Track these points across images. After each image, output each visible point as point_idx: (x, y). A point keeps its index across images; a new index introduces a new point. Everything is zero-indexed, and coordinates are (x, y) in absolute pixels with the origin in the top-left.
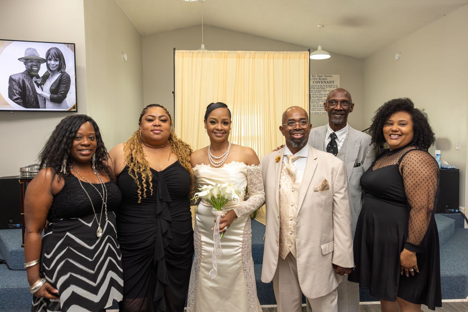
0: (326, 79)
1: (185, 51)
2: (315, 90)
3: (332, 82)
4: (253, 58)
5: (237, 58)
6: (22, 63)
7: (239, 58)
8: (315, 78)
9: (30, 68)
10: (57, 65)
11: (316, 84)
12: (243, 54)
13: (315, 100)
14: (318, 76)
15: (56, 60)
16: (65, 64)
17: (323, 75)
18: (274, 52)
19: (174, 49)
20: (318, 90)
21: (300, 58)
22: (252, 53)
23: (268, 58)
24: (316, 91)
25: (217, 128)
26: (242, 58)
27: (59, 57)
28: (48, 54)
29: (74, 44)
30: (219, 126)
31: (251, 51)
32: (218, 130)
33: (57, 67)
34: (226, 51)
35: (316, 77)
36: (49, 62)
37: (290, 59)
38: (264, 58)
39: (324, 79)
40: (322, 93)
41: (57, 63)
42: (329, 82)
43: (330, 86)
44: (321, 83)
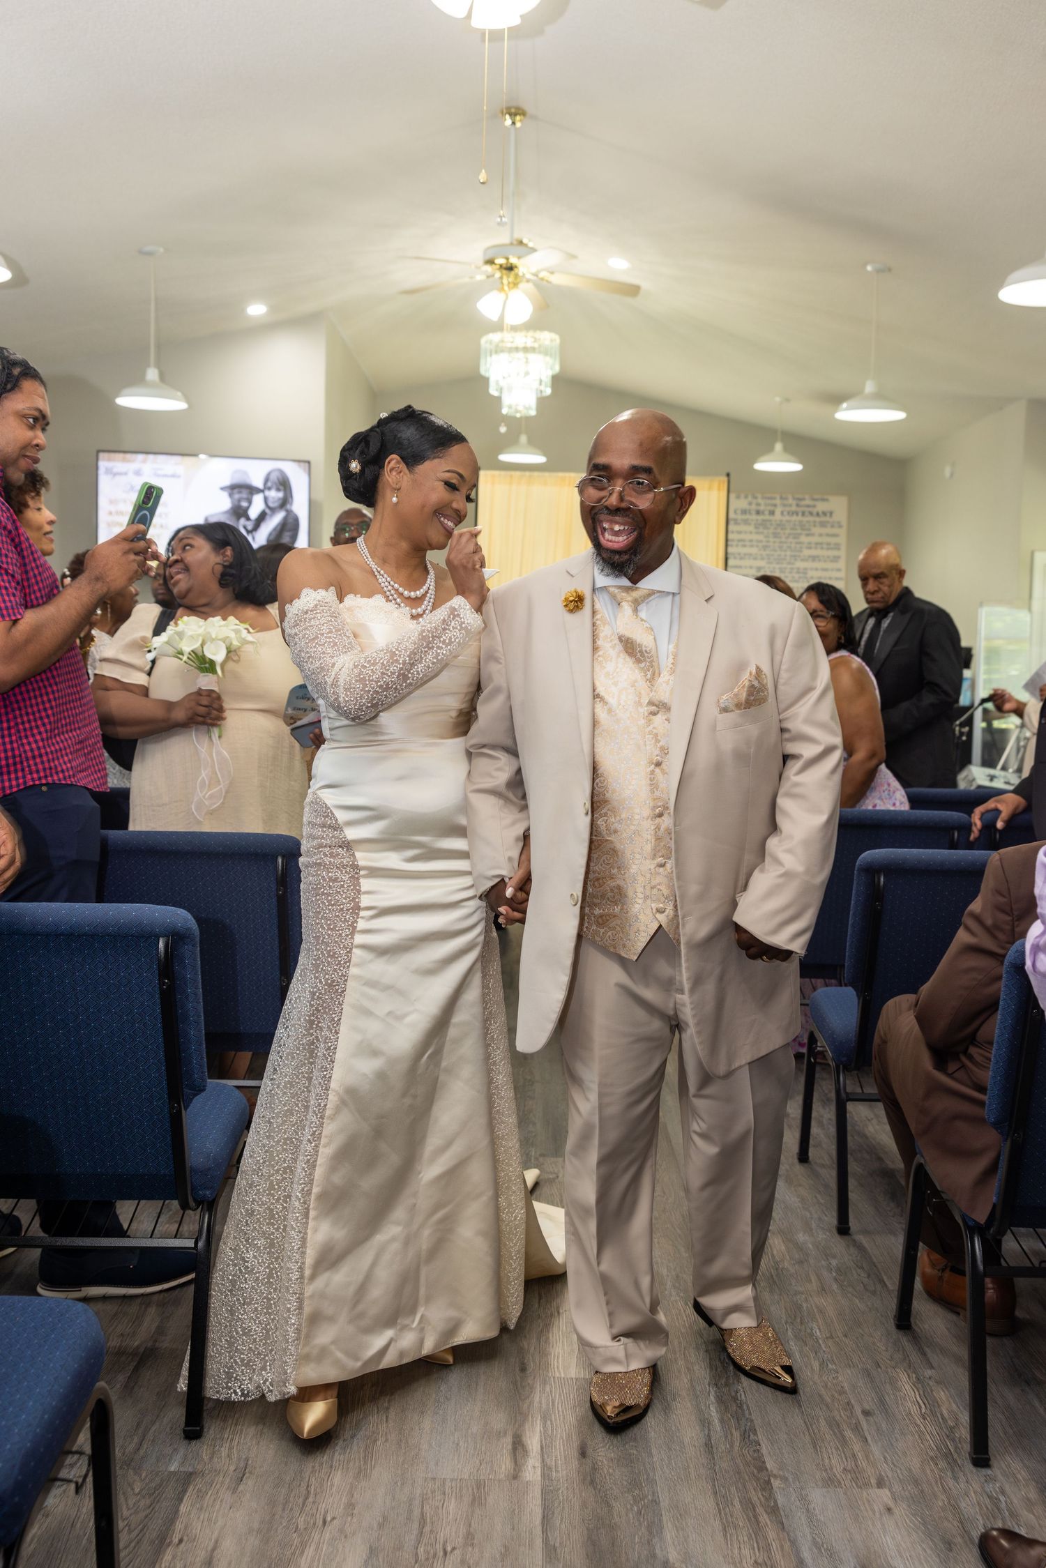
0: (814, 506)
2: (788, 531)
3: (828, 515)
6: (225, 495)
8: (785, 502)
9: (236, 503)
10: (279, 499)
11: (787, 518)
13: (786, 555)
14: (794, 499)
15: (278, 490)
16: (291, 496)
17: (807, 497)
20: (792, 532)
24: (790, 534)
27: (284, 484)
28: (267, 480)
29: (310, 462)
33: (280, 502)
35: (790, 501)
36: (267, 493)
39: (808, 506)
40: (804, 539)
41: (281, 495)
42: (820, 513)
43: (823, 525)
44: (800, 514)
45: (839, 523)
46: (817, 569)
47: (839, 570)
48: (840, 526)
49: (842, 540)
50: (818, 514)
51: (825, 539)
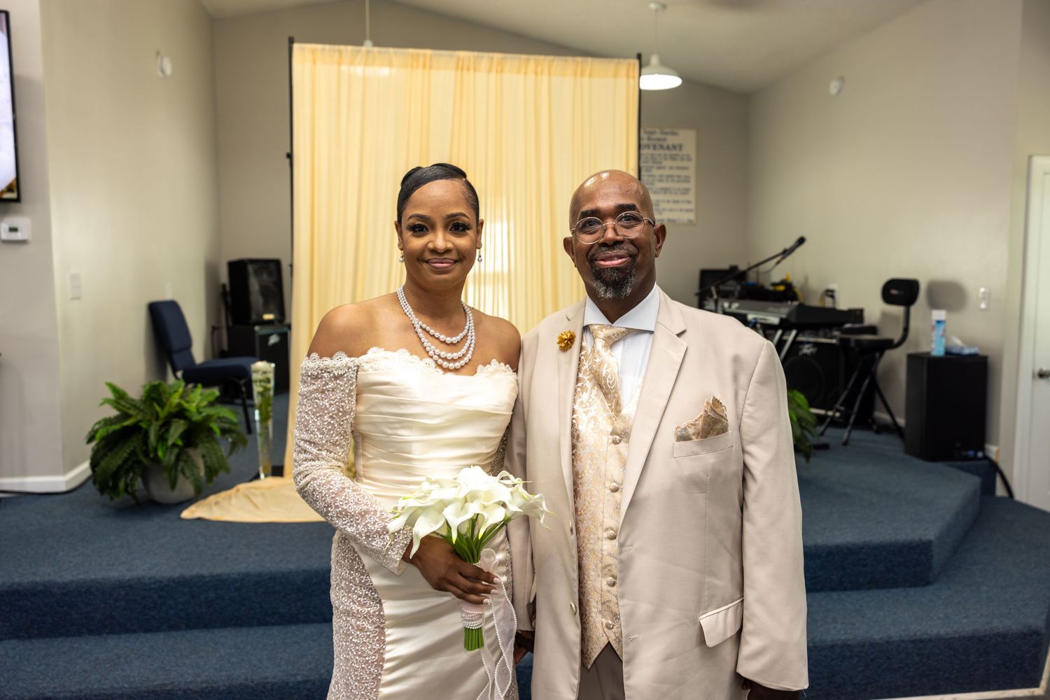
0: (664, 140)
1: (319, 47)
3: (678, 148)
4: (497, 72)
5: (457, 69)
7: (462, 69)
12: (472, 60)
14: (645, 132)
17: (657, 129)
18: (551, 58)
19: (291, 41)
20: (644, 165)
21: (615, 75)
22: (495, 60)
23: (536, 73)
25: (431, 246)
26: (468, 69)
29: (7, 14)
30: (440, 240)
31: (491, 54)
32: (434, 251)
34: (428, 52)
37: (590, 75)
38: (526, 73)
39: (659, 140)
40: (656, 172)
42: (671, 147)
43: (673, 158)
44: (652, 148)
45: (688, 155)
46: (668, 201)
47: (689, 202)
48: (689, 159)
49: (691, 172)
50: (668, 148)
51: (675, 172)
